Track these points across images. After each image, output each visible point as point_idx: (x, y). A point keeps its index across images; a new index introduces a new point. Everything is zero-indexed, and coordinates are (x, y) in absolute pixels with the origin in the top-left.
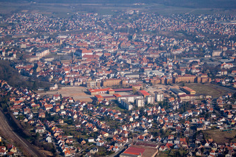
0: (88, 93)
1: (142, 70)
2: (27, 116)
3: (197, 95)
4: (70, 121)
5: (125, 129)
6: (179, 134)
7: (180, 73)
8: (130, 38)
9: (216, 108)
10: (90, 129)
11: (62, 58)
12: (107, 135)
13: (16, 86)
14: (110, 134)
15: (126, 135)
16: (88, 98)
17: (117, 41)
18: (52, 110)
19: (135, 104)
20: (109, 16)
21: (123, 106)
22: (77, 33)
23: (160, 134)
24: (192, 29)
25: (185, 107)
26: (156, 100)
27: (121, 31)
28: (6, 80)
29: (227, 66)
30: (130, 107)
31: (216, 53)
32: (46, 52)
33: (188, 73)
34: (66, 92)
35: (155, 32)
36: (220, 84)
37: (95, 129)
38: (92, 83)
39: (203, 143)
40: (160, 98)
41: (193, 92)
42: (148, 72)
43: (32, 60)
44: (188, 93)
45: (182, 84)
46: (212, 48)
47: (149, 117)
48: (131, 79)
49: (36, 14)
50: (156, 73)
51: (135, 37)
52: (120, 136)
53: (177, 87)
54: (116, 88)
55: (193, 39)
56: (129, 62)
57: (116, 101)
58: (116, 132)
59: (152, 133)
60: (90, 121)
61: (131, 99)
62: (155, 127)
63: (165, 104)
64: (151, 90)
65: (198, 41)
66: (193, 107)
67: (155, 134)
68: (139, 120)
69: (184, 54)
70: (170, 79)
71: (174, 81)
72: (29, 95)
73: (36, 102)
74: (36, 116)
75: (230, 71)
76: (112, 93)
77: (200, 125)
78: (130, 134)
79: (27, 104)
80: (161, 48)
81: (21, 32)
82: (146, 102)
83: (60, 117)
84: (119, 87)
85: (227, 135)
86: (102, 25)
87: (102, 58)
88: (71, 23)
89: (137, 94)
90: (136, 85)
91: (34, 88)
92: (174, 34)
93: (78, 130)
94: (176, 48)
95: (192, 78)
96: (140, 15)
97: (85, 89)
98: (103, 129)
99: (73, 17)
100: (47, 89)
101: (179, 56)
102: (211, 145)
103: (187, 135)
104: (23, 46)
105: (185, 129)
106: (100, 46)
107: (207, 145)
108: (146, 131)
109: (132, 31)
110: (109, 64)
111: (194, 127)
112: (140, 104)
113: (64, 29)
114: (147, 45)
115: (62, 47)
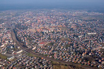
0: (36, 30)
1: (50, 24)
2: (20, 36)
3: (61, 30)
4: (29, 37)
6: (54, 39)
7: (59, 25)
8: (50, 17)
9: (65, 33)
10: (34, 38)
11: (33, 22)
12: (37, 40)
13: (20, 29)
17: (47, 18)
18: (26, 34)
20: (47, 12)
22: (38, 16)
24: (65, 15)
26: (51, 31)
27: (49, 15)
28: (18, 27)
29: (71, 23)
30: (45, 33)
31: (69, 20)
32: (29, 21)
33: (61, 25)
34: (31, 30)
35: (57, 15)
36: (68, 27)
37: (35, 38)
38: (37, 28)
39: (59, 41)
40: (52, 31)
41: (61, 29)
42: (51, 25)
43: (25, 23)
44: (59, 29)
45: (59, 27)
46: (69, 19)
47: (48, 35)
48: (47, 26)
49: (30, 12)
50: (54, 25)
51: (51, 17)
52: (40, 40)
53: (57, 28)
54: (43, 29)
55: (65, 17)
56: (48, 22)
57: (42, 32)
60: (34, 36)
61: (45, 31)
62: (49, 37)
64: (51, 29)
65: (66, 17)
66: (60, 32)
67: (48, 39)
68: (45, 36)
69: (62, 20)
70: (56, 26)
71: (57, 27)
72: (22, 31)
73: (23, 32)
74: (22, 36)
75: (71, 24)
76: (42, 30)
77: (59, 37)
78: (42, 39)
79: (21, 33)
80: (57, 19)
81: (25, 16)
82: (49, 32)
83: (28, 36)
85: (65, 39)
86: (44, 14)
87: (42, 22)
88: (37, 14)
91: (23, 29)
92: (61, 16)
93: (31, 39)
94: (60, 19)
95: (61, 26)
96: (54, 11)
98: (37, 38)
99: (38, 12)
100: (27, 29)
101: (60, 21)
102: (61, 41)
103: (56, 39)
104: (24, 20)
106: (42, 19)
107: (60, 41)
108: (46, 38)
110: (43, 23)
111: (58, 37)
112: (47, 32)
113: (35, 15)
114: (54, 18)
115: (33, 20)
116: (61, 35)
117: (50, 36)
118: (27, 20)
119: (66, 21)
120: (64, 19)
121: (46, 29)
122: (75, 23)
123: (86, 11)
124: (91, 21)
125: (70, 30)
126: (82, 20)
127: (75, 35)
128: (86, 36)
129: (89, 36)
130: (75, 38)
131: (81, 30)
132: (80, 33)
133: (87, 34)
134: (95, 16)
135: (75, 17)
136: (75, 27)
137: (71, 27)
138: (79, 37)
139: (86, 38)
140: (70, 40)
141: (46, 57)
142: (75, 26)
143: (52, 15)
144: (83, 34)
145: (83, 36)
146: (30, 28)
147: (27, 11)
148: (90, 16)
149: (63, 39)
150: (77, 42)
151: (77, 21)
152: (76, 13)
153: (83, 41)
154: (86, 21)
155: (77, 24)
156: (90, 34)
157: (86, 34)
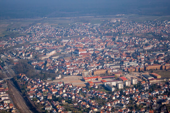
0: (83, 80)
1: (122, 62)
2: (39, 99)
3: (162, 78)
4: (70, 101)
5: (109, 105)
6: (148, 108)
7: (149, 64)
8: (114, 39)
10: (84, 106)
11: (65, 56)
12: (96, 110)
13: (32, 77)
14: (98, 109)
15: (110, 109)
16: (83, 84)
17: (104, 42)
18: (57, 94)
19: (116, 87)
20: (99, 25)
21: (108, 89)
22: (75, 38)
23: (134, 108)
24: (158, 31)
25: (153, 87)
26: (132, 84)
27: (108, 34)
28: (24, 73)
30: (113, 89)
32: (53, 52)
33: (156, 63)
34: (67, 80)
35: (132, 34)
37: (88, 106)
38: (86, 73)
40: (135, 82)
41: (159, 77)
42: (126, 64)
43: (43, 58)
44: (156, 77)
45: (151, 71)
47: (126, 96)
48: (114, 69)
49: (47, 25)
50: (132, 64)
51: (117, 39)
52: (106, 110)
53: (147, 73)
54: (103, 76)
55: (159, 38)
56: (113, 57)
57: (103, 85)
58: (103, 108)
59: (129, 108)
60: (84, 101)
61: (114, 84)
62: (131, 103)
63: (139, 86)
64: (129, 76)
65: (163, 39)
66: (159, 87)
67: (131, 108)
68: (119, 98)
69: (153, 49)
70: (142, 67)
71: (145, 69)
72: (41, 83)
73: (46, 88)
74: (46, 98)
76: (100, 79)
78: (113, 108)
79: (39, 90)
80: (136, 46)
81: (36, 39)
82: (125, 86)
83: (63, 98)
84: (106, 75)
86: (94, 31)
87: (93, 55)
88: (71, 31)
89: (118, 79)
90: (117, 73)
91: (44, 78)
92: (146, 35)
93: (76, 107)
94: (147, 45)
95: (158, 67)
96: (121, 23)
97: (81, 78)
98: (93, 106)
99: (73, 27)
101: (149, 51)
103: (154, 108)
104: (37, 49)
105: (153, 104)
106: (92, 46)
108: (124, 106)
109: (115, 34)
110: (98, 59)
111: (159, 102)
112: (120, 86)
113: (66, 35)
114: (126, 44)
115: (65, 48)
117: (132, 99)
120: (158, 46)
121: (113, 77)
143: (119, 34)
146: (63, 74)
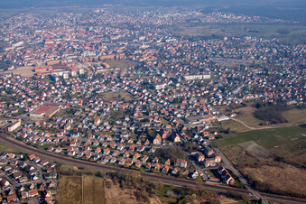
0: (34, 71)
1: (82, 52)
3: (110, 68)
4: (9, 91)
5: (45, 95)
7: (107, 54)
8: (88, 29)
9: (119, 77)
10: (20, 96)
11: (30, 47)
12: (30, 100)
14: (32, 99)
15: (43, 99)
16: (32, 74)
17: (76, 32)
19: (62, 77)
20: (80, 15)
21: (52, 78)
22: (50, 28)
24: (134, 22)
26: (78, 73)
27: (84, 25)
29: (143, 46)
30: (57, 79)
31: (142, 38)
32: (21, 43)
33: (114, 52)
35: (108, 24)
36: (131, 59)
37: (24, 96)
39: (94, 102)
40: (81, 72)
41: (108, 66)
42: (84, 54)
43: (7, 49)
44: (104, 67)
45: (104, 61)
46: (142, 34)
47: (66, 86)
48: (69, 59)
49: (29, 16)
50: (90, 54)
51: (91, 29)
53: (99, 63)
54: (55, 67)
56: (75, 47)
57: (50, 76)
58: (37, 98)
60: (23, 91)
61: (61, 74)
62: (67, 92)
63: (83, 77)
64: (80, 66)
65: (134, 29)
66: (103, 77)
67: (63, 98)
68: (58, 88)
69: (121, 40)
70: (97, 57)
71: (99, 60)
75: (143, 50)
76: (51, 69)
77: (98, 90)
78: (46, 98)
80: (105, 36)
82: (70, 76)
83: (4, 89)
84: (58, 66)
85: (115, 95)
86: (72, 21)
87: (59, 45)
88: (50, 21)
89: (67, 69)
90: (70, 63)
92: (121, 27)
93: (12, 98)
94: (115, 35)
95: (113, 56)
96: (103, 13)
97: (32, 68)
98: (29, 96)
100: (6, 70)
101: (115, 41)
102: (99, 103)
104: (7, 39)
106: (61, 37)
107: (96, 103)
108: (59, 95)
109: (91, 24)
110: (60, 49)
111: (94, 92)
112: (66, 76)
113: (43, 26)
114: (97, 34)
115: (33, 39)
116: (107, 83)
117: (70, 89)
118: (15, 42)
119: (130, 40)
120: (126, 36)
121: (64, 68)
122: (157, 48)
123: (197, 10)
124: (205, 38)
125: (137, 68)
126: (178, 37)
127: (147, 83)
128: (178, 85)
129: (186, 85)
130: (144, 91)
131: (170, 68)
132: (163, 75)
133: (183, 78)
134: (222, 24)
135: (161, 27)
136: (153, 58)
137: (141, 60)
138: (157, 87)
139: (179, 92)
140: (128, 98)
141: (44, 151)
142: (155, 55)
143: (95, 25)
144: (171, 79)
145: (171, 85)
146: (17, 66)
147: (21, 12)
148: (206, 24)
149: (108, 96)
150: (147, 103)
151: (164, 41)
152: (166, 16)
153: (167, 101)
154: (191, 40)
155: (162, 50)
156: (191, 78)
157: (179, 80)
